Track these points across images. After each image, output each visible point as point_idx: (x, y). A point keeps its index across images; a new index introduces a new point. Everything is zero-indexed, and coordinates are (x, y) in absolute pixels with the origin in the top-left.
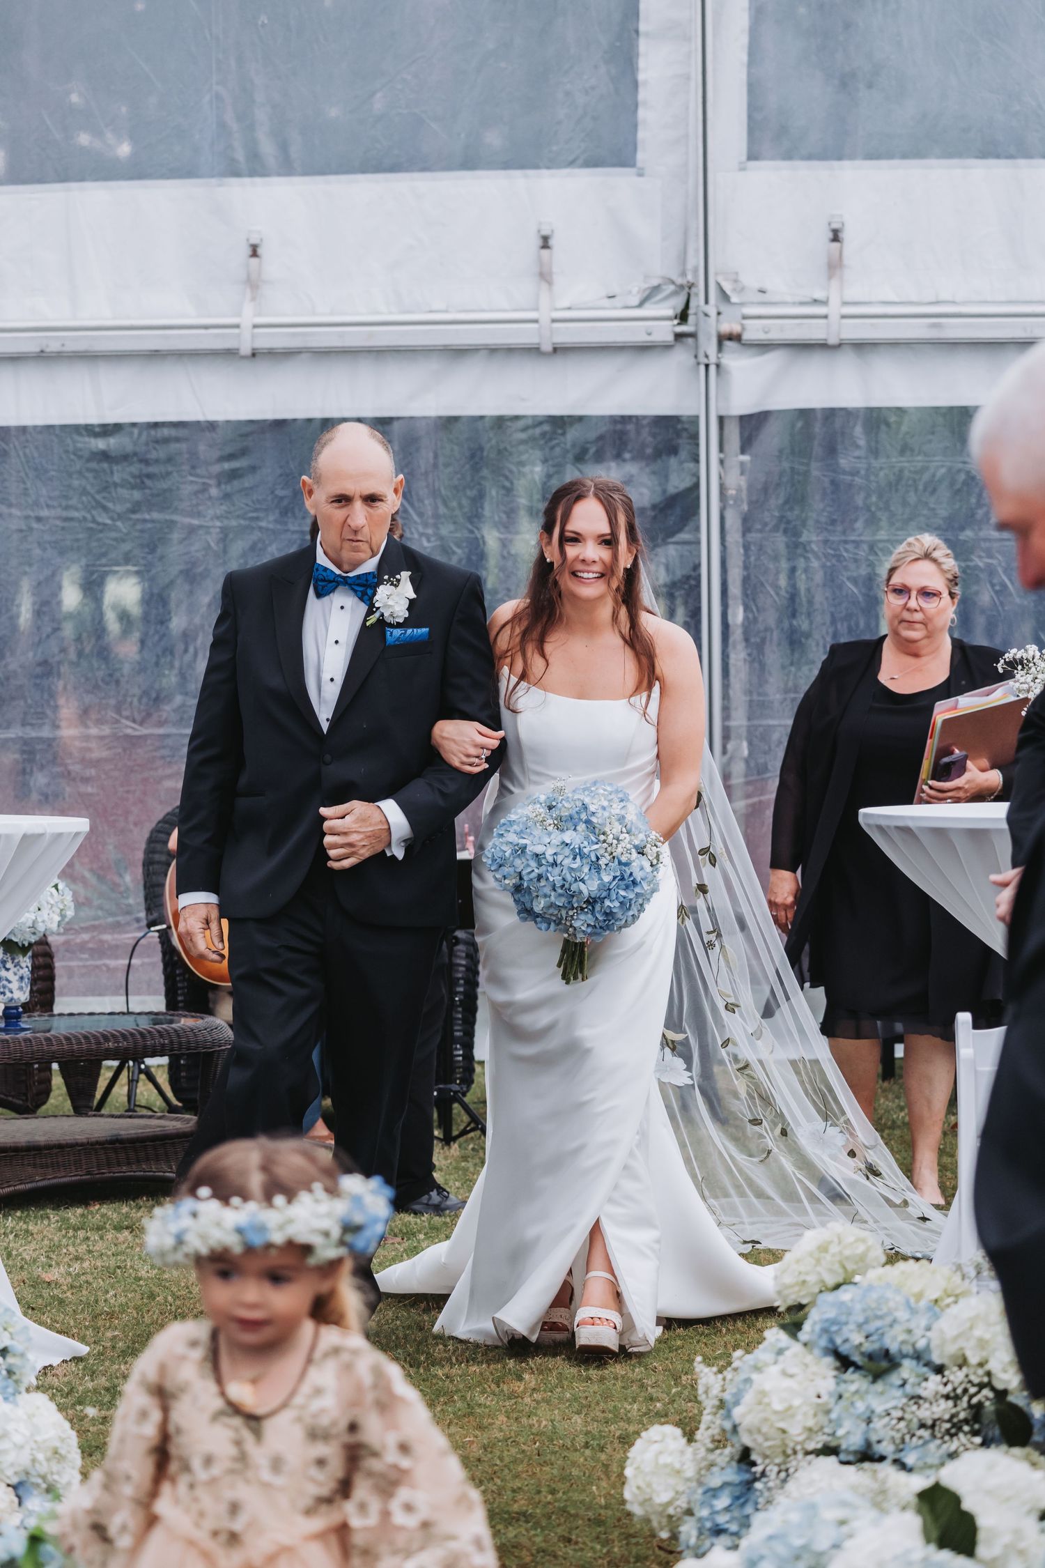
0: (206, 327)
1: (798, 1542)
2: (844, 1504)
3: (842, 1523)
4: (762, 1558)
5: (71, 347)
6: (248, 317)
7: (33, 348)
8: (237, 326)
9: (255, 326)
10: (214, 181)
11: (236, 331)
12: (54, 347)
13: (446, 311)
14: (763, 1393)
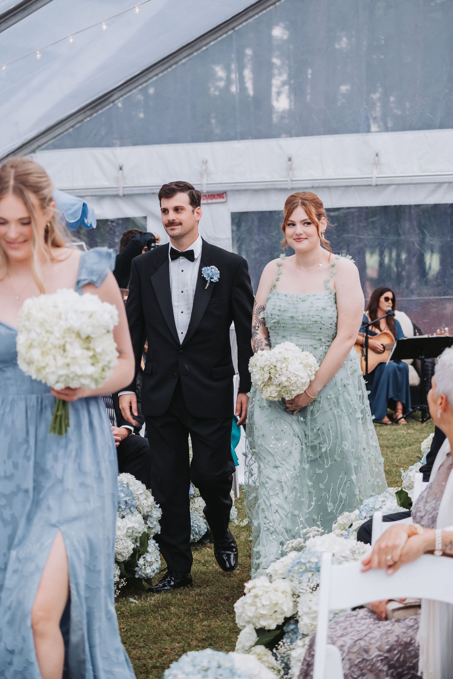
0: (362, 178)
1: (371, 506)
2: (386, 497)
3: (384, 501)
4: (363, 510)
5: (322, 185)
6: (375, 174)
7: (310, 186)
8: (371, 178)
9: (377, 178)
10: (365, 134)
11: (371, 179)
12: (316, 185)
13: (435, 172)
14: (410, 477)
